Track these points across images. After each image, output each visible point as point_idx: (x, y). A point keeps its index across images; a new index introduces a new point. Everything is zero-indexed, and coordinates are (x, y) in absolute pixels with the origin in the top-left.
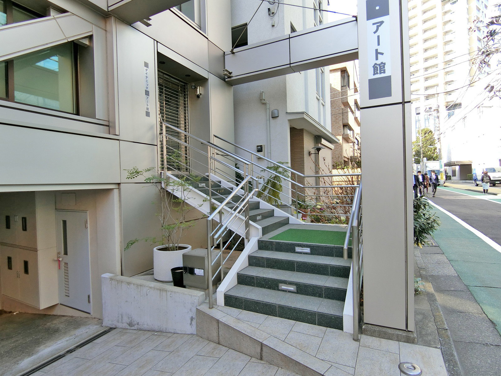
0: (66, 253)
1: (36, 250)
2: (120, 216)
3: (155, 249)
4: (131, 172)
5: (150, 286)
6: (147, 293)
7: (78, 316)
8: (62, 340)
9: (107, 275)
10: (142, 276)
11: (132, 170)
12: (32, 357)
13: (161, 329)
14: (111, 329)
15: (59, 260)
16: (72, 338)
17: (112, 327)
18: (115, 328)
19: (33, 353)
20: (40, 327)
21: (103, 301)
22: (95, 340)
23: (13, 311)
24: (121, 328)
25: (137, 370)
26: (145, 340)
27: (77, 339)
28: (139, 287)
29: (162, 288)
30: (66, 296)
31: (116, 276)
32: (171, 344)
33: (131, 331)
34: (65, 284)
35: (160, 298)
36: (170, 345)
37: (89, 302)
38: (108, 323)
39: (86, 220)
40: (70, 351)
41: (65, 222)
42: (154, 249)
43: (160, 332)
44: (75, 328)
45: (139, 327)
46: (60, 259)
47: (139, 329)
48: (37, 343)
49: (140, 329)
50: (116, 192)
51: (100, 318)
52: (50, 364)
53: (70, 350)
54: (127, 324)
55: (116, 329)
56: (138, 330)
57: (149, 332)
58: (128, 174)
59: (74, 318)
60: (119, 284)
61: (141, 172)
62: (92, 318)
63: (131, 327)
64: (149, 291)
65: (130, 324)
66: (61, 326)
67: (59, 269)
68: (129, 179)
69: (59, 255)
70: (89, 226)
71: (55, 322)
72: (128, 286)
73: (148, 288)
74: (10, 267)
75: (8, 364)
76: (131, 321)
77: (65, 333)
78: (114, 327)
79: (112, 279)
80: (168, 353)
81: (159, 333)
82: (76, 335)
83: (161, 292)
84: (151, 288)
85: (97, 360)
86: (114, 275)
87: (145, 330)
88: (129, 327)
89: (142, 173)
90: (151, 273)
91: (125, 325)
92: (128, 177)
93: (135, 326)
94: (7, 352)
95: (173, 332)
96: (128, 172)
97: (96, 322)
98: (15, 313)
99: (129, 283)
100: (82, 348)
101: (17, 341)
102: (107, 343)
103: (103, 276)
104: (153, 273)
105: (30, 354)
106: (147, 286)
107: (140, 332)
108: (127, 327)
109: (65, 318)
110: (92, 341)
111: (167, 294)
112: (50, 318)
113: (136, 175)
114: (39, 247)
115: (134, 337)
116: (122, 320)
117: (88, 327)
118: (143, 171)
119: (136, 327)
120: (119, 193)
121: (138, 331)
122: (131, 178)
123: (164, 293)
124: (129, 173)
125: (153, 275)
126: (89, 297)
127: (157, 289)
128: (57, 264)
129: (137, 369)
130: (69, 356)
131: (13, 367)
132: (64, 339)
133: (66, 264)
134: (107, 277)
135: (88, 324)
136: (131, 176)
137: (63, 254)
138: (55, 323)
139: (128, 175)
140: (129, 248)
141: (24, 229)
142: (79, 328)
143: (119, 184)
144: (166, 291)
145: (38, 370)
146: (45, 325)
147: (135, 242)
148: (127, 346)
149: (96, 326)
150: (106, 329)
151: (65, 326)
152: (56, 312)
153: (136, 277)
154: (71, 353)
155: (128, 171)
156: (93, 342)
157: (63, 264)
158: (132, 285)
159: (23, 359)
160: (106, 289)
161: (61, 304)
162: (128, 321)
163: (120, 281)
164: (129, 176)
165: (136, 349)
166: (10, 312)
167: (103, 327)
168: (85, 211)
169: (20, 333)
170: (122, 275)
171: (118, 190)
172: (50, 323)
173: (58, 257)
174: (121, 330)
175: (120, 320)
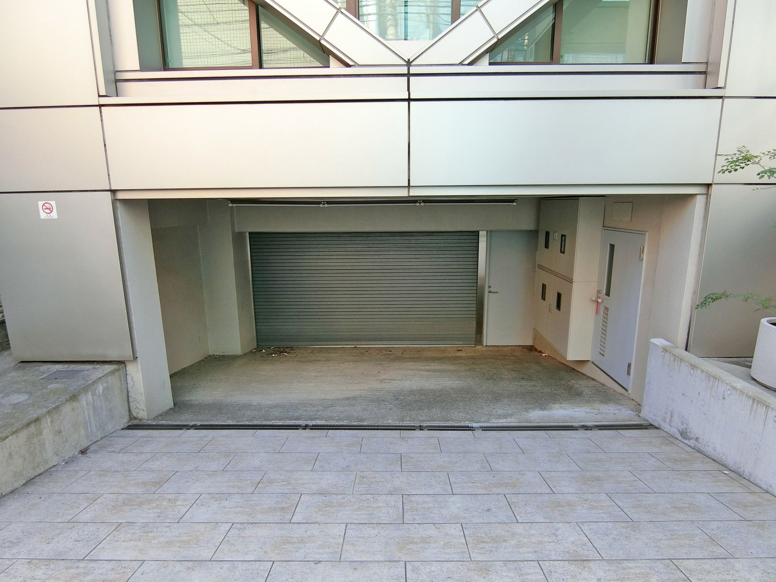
0: (608, 294)
1: (571, 281)
2: (701, 246)
3: (764, 321)
4: (732, 158)
5: (735, 385)
6: (724, 395)
7: (612, 387)
8: (581, 408)
9: (659, 342)
10: (727, 364)
11: (735, 154)
12: (544, 412)
13: (740, 470)
14: (650, 426)
15: (598, 302)
16: (594, 412)
17: (653, 424)
18: (656, 428)
19: (545, 408)
20: (563, 382)
21: (647, 380)
22: (624, 431)
23: (543, 352)
24: (666, 432)
25: (667, 508)
26: (702, 472)
27: (599, 417)
28: (712, 379)
29: (758, 398)
30: (600, 353)
31: (674, 347)
32: (751, 506)
33: (682, 445)
34: (602, 337)
35: (750, 414)
36: (748, 506)
37: (629, 373)
38: (648, 414)
39: (642, 247)
40: (586, 428)
41: (612, 247)
42: (762, 320)
43: (737, 475)
44: (602, 402)
45: (698, 445)
46: (600, 301)
47: (696, 448)
48: (554, 398)
49: (699, 449)
50: (700, 201)
51: (640, 403)
52: (558, 430)
53: (586, 426)
54: (679, 430)
55: (658, 430)
56: (694, 449)
57: (714, 462)
58: (725, 163)
59: (604, 388)
60: (676, 362)
61: (756, 157)
62: (629, 399)
63: (684, 438)
64: (729, 392)
65: (684, 434)
66: (587, 391)
67: (597, 314)
68: (724, 172)
69: (599, 295)
70: (645, 257)
71: (580, 382)
72: (692, 371)
73: (728, 387)
74: (543, 298)
75: (520, 407)
76: (686, 429)
77: (588, 402)
78: (657, 426)
79: (666, 351)
80: (739, 518)
81: (733, 475)
82: (600, 411)
83: (755, 404)
84: (734, 388)
85: (615, 458)
86: (671, 344)
87: (707, 457)
88: (680, 438)
89: (757, 160)
90: (748, 364)
91: (673, 431)
92: (722, 170)
93: (691, 441)
94: (523, 393)
95: (764, 487)
96: (727, 159)
97: (633, 406)
98: (544, 355)
99: (694, 367)
100: (601, 431)
101: (535, 386)
102: (638, 443)
103: (653, 340)
104: (751, 366)
105: (543, 407)
106: (727, 382)
107: (698, 454)
108: (676, 436)
109: (594, 383)
110: (618, 429)
111: (766, 413)
112: (578, 375)
113: (742, 165)
114: (576, 278)
115: (683, 456)
116: (671, 421)
117: (619, 407)
118: (762, 155)
119: (692, 443)
120: (706, 203)
121: (695, 451)
122: (730, 172)
123: (762, 410)
124: (727, 161)
125: (751, 368)
126: (629, 365)
127: (748, 397)
128: (595, 305)
129: (668, 506)
130: (581, 433)
131: (522, 412)
132: (583, 408)
133: (606, 309)
134: (658, 344)
135: (621, 405)
136: (729, 168)
137: (604, 294)
138: (579, 384)
139: (723, 166)
140: (707, 306)
141: (562, 250)
142: (607, 403)
143: (709, 186)
144: (767, 407)
145: (543, 430)
146: (569, 381)
147: (721, 298)
148: (667, 463)
149: (631, 412)
150: (643, 422)
151: (590, 393)
152: (585, 370)
153: (715, 361)
154: (586, 430)
155: (726, 157)
156: (619, 431)
157: (602, 308)
158: (699, 371)
159: (534, 409)
160: (655, 363)
161: (592, 362)
162: (681, 428)
163: (678, 357)
164: (725, 168)
165: (679, 476)
166: (540, 352)
167: (640, 418)
168: (642, 233)
169: (540, 379)
170: (686, 350)
171: (705, 197)
172: (576, 382)
173: (598, 297)
174: (666, 435)
175: (668, 420)
